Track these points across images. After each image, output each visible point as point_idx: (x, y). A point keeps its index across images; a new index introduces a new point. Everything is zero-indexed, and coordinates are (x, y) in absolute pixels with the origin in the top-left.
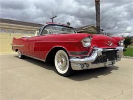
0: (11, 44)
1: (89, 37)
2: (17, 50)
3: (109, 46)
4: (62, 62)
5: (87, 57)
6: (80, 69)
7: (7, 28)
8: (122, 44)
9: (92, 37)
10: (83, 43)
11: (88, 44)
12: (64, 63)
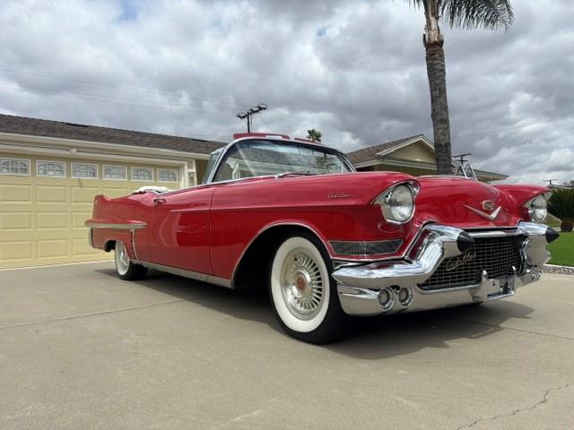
0: (88, 222)
1: (406, 184)
2: (110, 246)
3: (488, 221)
4: (301, 284)
5: (400, 261)
6: (377, 309)
7: (69, 160)
8: (542, 213)
9: (416, 184)
10: (385, 208)
11: (403, 213)
12: (308, 288)
